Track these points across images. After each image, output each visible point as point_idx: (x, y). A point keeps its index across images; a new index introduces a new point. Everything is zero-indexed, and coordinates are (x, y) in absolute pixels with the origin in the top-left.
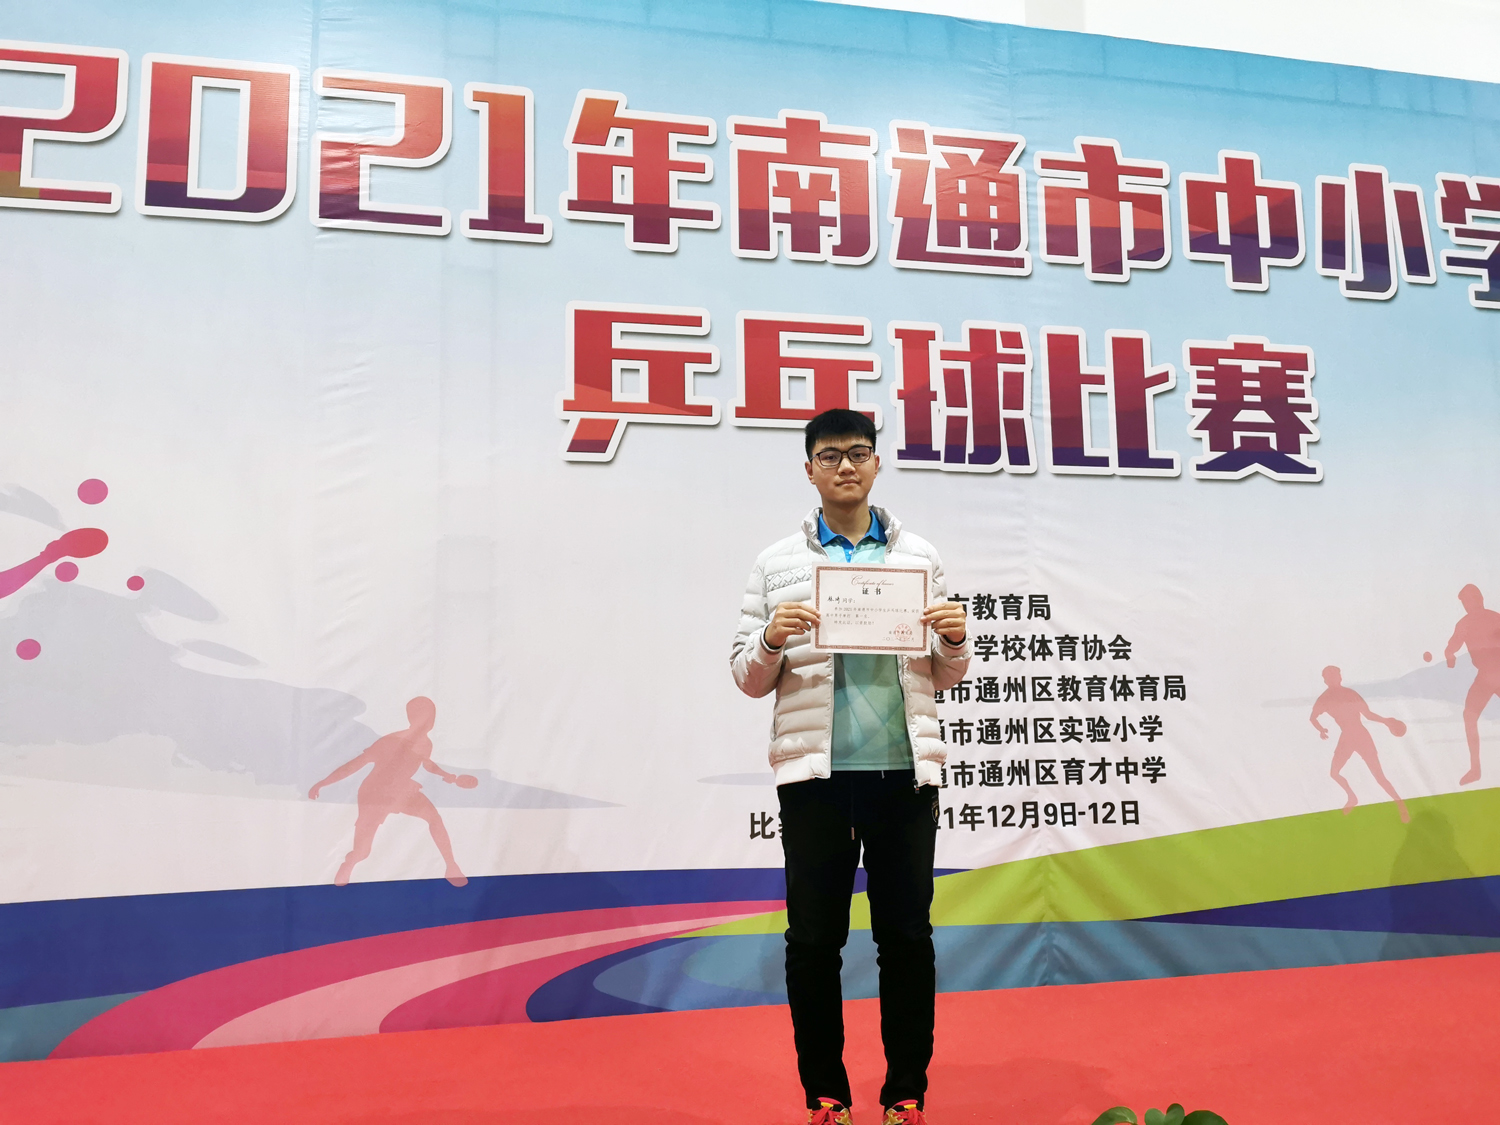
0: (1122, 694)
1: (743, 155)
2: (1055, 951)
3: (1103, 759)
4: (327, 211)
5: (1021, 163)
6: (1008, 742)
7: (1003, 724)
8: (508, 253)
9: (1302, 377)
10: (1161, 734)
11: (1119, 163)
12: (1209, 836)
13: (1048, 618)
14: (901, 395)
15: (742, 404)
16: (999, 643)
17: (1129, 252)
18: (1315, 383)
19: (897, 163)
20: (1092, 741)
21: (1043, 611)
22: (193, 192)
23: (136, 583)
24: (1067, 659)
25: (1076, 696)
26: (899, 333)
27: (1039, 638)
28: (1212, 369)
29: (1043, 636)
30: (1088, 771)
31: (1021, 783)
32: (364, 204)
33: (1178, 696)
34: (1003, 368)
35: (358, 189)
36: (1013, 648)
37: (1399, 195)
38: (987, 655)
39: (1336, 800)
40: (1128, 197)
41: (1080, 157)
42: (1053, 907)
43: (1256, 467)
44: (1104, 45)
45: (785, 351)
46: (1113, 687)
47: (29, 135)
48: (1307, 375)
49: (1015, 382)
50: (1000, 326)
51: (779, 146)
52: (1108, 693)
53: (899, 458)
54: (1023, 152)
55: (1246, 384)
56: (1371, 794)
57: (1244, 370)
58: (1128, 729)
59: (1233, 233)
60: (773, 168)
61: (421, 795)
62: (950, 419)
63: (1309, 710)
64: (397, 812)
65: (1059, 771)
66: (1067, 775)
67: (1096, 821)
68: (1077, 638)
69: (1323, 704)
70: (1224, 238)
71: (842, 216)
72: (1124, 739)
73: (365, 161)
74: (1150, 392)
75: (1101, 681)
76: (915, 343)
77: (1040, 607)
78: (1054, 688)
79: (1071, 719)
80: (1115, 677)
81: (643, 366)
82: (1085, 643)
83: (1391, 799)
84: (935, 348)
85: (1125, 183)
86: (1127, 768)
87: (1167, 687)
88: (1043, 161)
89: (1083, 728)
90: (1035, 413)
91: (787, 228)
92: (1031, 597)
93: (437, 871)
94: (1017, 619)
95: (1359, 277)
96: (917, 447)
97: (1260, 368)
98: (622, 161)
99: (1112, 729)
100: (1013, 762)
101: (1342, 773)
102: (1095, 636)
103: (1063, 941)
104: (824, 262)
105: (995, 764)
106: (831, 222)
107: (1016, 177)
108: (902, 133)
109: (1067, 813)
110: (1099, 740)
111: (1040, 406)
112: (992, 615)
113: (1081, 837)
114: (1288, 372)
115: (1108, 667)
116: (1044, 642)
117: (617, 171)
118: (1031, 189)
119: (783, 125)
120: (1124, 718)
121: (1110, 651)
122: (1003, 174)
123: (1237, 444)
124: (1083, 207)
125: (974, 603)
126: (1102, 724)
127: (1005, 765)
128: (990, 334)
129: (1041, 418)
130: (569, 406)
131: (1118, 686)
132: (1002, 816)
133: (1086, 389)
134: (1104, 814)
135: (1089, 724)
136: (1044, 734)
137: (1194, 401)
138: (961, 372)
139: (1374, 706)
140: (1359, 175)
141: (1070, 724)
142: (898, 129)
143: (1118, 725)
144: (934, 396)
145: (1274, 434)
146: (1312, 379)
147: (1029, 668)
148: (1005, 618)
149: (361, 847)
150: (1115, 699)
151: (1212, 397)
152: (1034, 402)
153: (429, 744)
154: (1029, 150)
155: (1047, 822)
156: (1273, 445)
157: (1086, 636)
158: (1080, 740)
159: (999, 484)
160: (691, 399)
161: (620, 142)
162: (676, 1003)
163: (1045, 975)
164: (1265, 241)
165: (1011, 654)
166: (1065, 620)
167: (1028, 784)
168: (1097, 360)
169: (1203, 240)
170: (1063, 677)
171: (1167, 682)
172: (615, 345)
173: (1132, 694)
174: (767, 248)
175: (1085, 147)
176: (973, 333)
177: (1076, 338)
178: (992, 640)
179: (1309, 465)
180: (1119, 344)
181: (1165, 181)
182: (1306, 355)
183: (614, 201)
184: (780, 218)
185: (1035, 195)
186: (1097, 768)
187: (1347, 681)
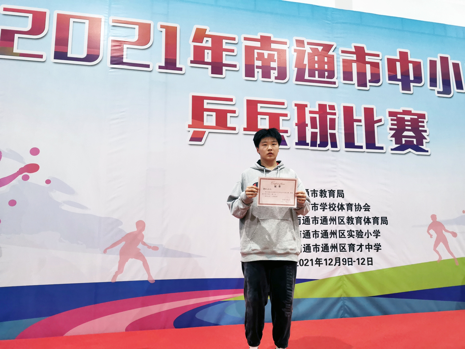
0: (367, 223)
1: (247, 47)
2: (346, 307)
3: (361, 244)
4: (113, 62)
5: (334, 51)
6: (331, 238)
7: (329, 232)
8: (171, 77)
9: (424, 121)
10: (380, 236)
11: (366, 52)
12: (396, 269)
13: (343, 197)
14: (296, 125)
15: (246, 127)
16: (328, 205)
17: (369, 80)
18: (428, 123)
19: (295, 51)
20: (358, 238)
21: (342, 195)
22: (69, 55)
23: (48, 182)
24: (349, 211)
25: (352, 223)
26: (296, 105)
27: (340, 204)
28: (395, 118)
29: (342, 203)
30: (356, 248)
31: (335, 251)
32: (125, 60)
33: (385, 223)
34: (329, 117)
35: (123, 55)
36: (332, 207)
37: (454, 64)
38: (324, 209)
39: (436, 258)
40: (369, 63)
41: (353, 50)
42: (345, 292)
43: (410, 150)
44: (361, 15)
45: (259, 110)
46: (364, 220)
47: (17, 36)
48: (425, 121)
49: (333, 121)
50: (328, 103)
51: (258, 44)
52: (363, 222)
53: (296, 145)
54: (335, 48)
55: (406, 123)
56: (446, 256)
57: (406, 119)
58: (369, 234)
59: (402, 75)
60: (256, 51)
61: (140, 253)
62: (312, 133)
63: (427, 228)
64: (132, 258)
65: (347, 247)
66: (350, 249)
67: (359, 264)
68: (353, 204)
69: (431, 227)
70: (399, 77)
71: (278, 67)
72: (368, 237)
73: (125, 46)
74: (376, 125)
75: (361, 218)
76: (301, 108)
77: (341, 194)
78: (345, 220)
79: (351, 230)
80: (365, 217)
81: (214, 114)
82: (355, 206)
83: (453, 258)
84: (307, 110)
85: (368, 59)
86: (369, 247)
87: (382, 220)
88: (342, 51)
89: (355, 234)
90: (339, 131)
91: (260, 70)
92: (338, 190)
93: (145, 278)
94: (333, 198)
95: (441, 90)
96: (302, 142)
97: (411, 118)
98: (208, 48)
99: (364, 234)
100: (332, 244)
101: (437, 249)
102: (359, 204)
103: (348, 303)
104: (272, 82)
105: (326, 245)
106: (274, 69)
107: (333, 56)
108: (297, 41)
109: (349, 262)
110: (360, 238)
111: (341, 129)
112: (325, 196)
113: (354, 269)
114: (419, 120)
115: (363, 214)
116: (342, 205)
117: (206, 51)
118: (338, 60)
119: (259, 38)
120: (368, 230)
121: (364, 208)
122: (329, 55)
123: (404, 142)
124: (354, 65)
125: (320, 192)
126: (361, 232)
127: (329, 245)
128: (325, 106)
129: (341, 133)
130: (190, 126)
131: (366, 220)
132: (329, 262)
133: (355, 124)
134: (361, 261)
135: (357, 232)
136: (342, 235)
137: (390, 128)
138: (316, 118)
139: (447, 227)
140: (441, 58)
141: (350, 232)
142: (296, 40)
143: (366, 233)
144: (307, 125)
145: (415, 139)
146: (427, 122)
147: (337, 214)
148: (330, 197)
149: (121, 269)
150: (365, 224)
151: (396, 127)
152: (339, 128)
153: (143, 236)
154: (337, 47)
155: (343, 264)
156: (415, 143)
157: (355, 204)
158: (354, 238)
159: (328, 153)
160: (229, 125)
161: (207, 42)
162: (222, 323)
163: (342, 314)
164: (412, 78)
165: (332, 209)
166: (349, 198)
167: (337, 252)
168: (359, 114)
169: (393, 77)
170: (348, 217)
171: (382, 219)
172: (205, 107)
173: (370, 223)
174: (254, 77)
175: (355, 47)
176: (320, 105)
177: (352, 107)
178: (325, 204)
179: (426, 150)
180: (366, 110)
181: (380, 58)
182: (425, 114)
183: (205, 61)
184: (258, 67)
185: (339, 61)
186: (359, 246)
187: (439, 219)
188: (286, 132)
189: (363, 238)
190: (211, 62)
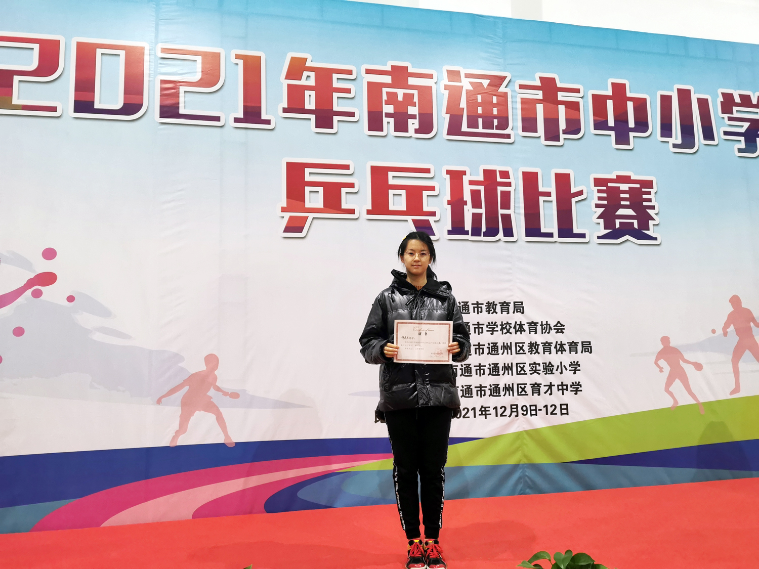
0: (560, 351)
1: (370, 84)
2: (526, 478)
3: (551, 383)
4: (163, 114)
5: (508, 87)
6: (503, 375)
7: (501, 366)
8: (253, 134)
9: (650, 192)
10: (579, 370)
11: (558, 86)
12: (606, 421)
13: (523, 313)
14: (449, 203)
15: (370, 208)
16: (499, 326)
17: (563, 130)
18: (657, 195)
19: (447, 87)
20: (545, 374)
21: (520, 309)
22: (97, 105)
23: (71, 299)
24: (533, 333)
25: (537, 352)
26: (448, 172)
27: (518, 323)
28: (605, 188)
29: (521, 322)
30: (543, 389)
31: (509, 395)
32: (182, 111)
33: (588, 351)
34: (500, 189)
35: (179, 103)
36: (505, 328)
37: (699, 100)
38: (493, 332)
39: (668, 403)
40: (562, 103)
41: (538, 83)
42: (525, 456)
43: (627, 237)
44: (551, 27)
45: (391, 181)
46: (556, 347)
47: (16, 78)
48: (653, 191)
49: (506, 196)
50: (498, 168)
51: (388, 79)
52: (553, 350)
53: (448, 234)
54: (510, 81)
55: (622, 196)
56: (685, 400)
57: (621, 189)
58: (563, 368)
59: (616, 120)
60: (385, 90)
61: (212, 402)
62: (474, 214)
63: (654, 358)
64: (200, 411)
65: (529, 389)
66: (533, 391)
67: (547, 414)
68: (538, 323)
69: (661, 355)
70: (611, 123)
71: (419, 114)
72: (561, 373)
73: (182, 89)
74: (574, 200)
75: (550, 344)
76: (456, 177)
77: (519, 307)
78: (526, 348)
79: (535, 363)
80: (557, 342)
81: (321, 190)
82: (542, 325)
83: (695, 402)
84: (466, 179)
85: (561, 96)
86: (563, 387)
87: (583, 347)
88: (520, 85)
89: (541, 368)
90: (516, 211)
91: (392, 120)
92: (514, 303)
94: (507, 314)
95: (679, 141)
96: (457, 228)
97: (629, 187)
98: (310, 88)
99: (555, 368)
100: (505, 384)
101: (670, 389)
102: (547, 322)
103: (529, 473)
104: (411, 137)
105: (497, 386)
106: (414, 117)
107: (506, 93)
108: (449, 72)
109: (533, 410)
110: (549, 374)
111: (519, 207)
112: (495, 312)
113: (540, 422)
114: (643, 190)
115: (553, 337)
116: (521, 325)
117: (307, 93)
118: (514, 100)
119: (389, 69)
120: (561, 363)
121: (554, 329)
122: (500, 92)
123: (618, 226)
124: (540, 108)
125: (486, 306)
126: (550, 365)
127: (501, 386)
128: (494, 172)
129: (519, 214)
130: (284, 210)
131: (558, 347)
132: (500, 411)
133: (541, 199)
134: (550, 410)
135: (544, 365)
136: (521, 371)
137: (596, 204)
138: (479, 191)
139: (687, 356)
140: (680, 91)
141: (534, 366)
142: (447, 70)
143: (558, 366)
144: (465, 203)
145: (636, 220)
146: (655, 193)
147: (514, 338)
148: (502, 313)
149: (183, 428)
150: (557, 353)
151: (605, 202)
152: (516, 205)
153: (216, 377)
154: (513, 80)
155: (523, 414)
156: (636, 226)
157: (542, 322)
158: (539, 374)
159: (498, 246)
160: (344, 206)
161: (308, 78)
162: (339, 504)
163: (521, 490)
164: (632, 124)
165: (505, 331)
166: (531, 314)
167: (513, 396)
168: (547, 184)
169: (600, 124)
170: (531, 342)
171: (582, 345)
172: (306, 179)
173: (565, 350)
174: (382, 130)
175: (541, 78)
176: (485, 171)
177: (537, 173)
178: (495, 324)
179: (654, 236)
180: (558, 176)
181: (581, 94)
182: (652, 181)
183: (306, 108)
184: (388, 115)
185: (516, 102)
186: (548, 387)
187: (673, 343)
188: (433, 214)
189: (554, 374)
190: (314, 109)
